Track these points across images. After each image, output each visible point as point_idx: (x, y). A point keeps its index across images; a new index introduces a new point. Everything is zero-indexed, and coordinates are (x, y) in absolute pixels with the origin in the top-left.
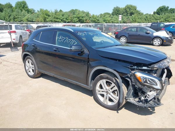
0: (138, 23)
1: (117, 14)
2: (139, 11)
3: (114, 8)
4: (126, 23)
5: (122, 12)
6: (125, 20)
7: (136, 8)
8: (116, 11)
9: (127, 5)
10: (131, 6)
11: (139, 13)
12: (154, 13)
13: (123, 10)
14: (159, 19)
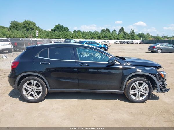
0: (41, 38)
1: (16, 28)
2: (39, 28)
3: (12, 21)
4: (29, 38)
5: (22, 27)
6: (27, 35)
7: (35, 24)
8: (14, 26)
9: (26, 20)
10: (30, 22)
11: (39, 29)
12: (52, 30)
13: (22, 25)
14: (59, 35)
